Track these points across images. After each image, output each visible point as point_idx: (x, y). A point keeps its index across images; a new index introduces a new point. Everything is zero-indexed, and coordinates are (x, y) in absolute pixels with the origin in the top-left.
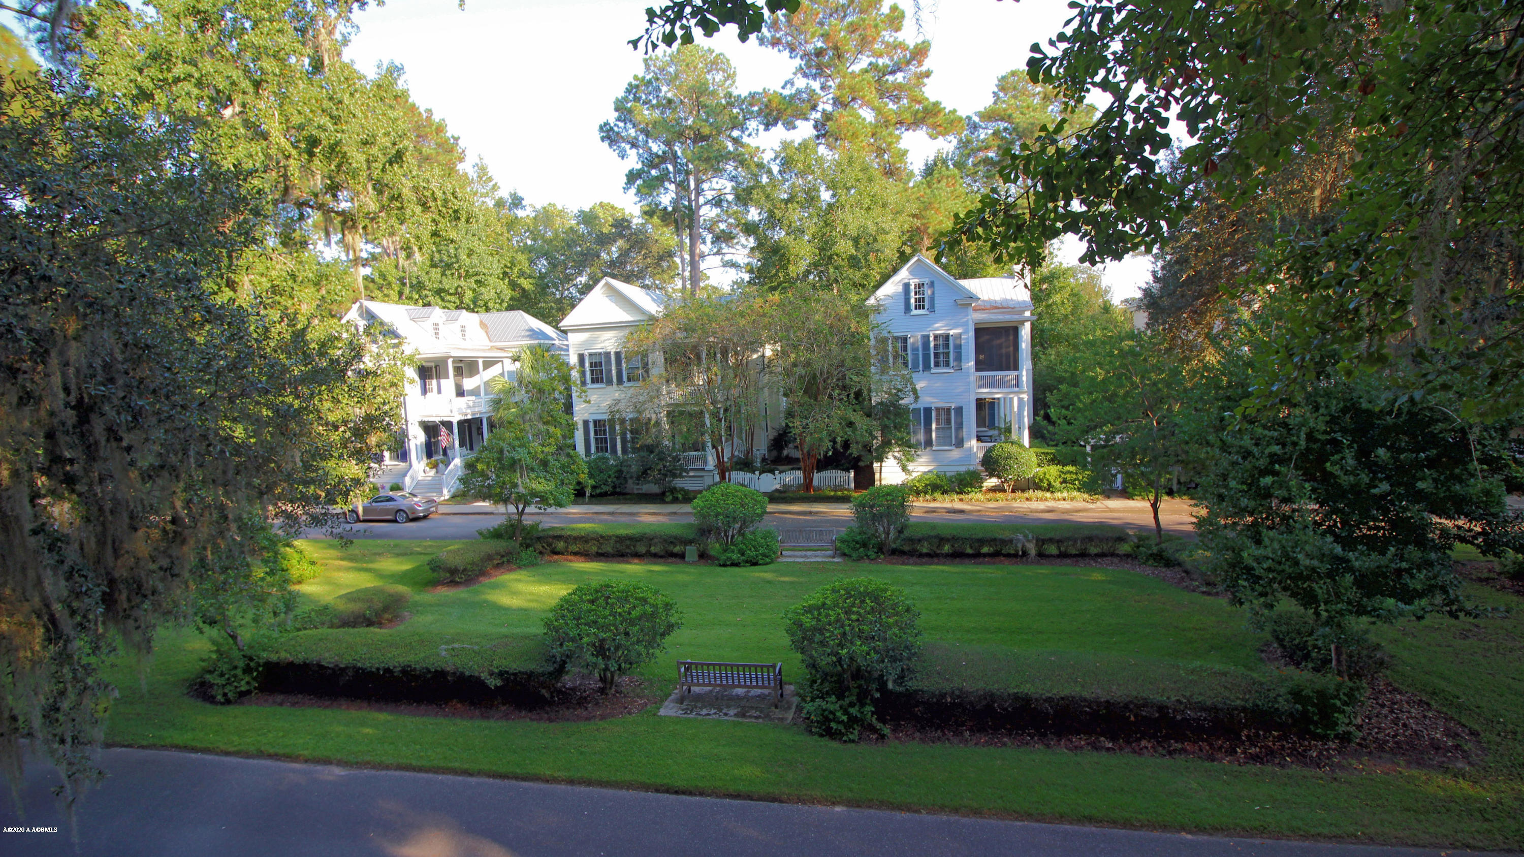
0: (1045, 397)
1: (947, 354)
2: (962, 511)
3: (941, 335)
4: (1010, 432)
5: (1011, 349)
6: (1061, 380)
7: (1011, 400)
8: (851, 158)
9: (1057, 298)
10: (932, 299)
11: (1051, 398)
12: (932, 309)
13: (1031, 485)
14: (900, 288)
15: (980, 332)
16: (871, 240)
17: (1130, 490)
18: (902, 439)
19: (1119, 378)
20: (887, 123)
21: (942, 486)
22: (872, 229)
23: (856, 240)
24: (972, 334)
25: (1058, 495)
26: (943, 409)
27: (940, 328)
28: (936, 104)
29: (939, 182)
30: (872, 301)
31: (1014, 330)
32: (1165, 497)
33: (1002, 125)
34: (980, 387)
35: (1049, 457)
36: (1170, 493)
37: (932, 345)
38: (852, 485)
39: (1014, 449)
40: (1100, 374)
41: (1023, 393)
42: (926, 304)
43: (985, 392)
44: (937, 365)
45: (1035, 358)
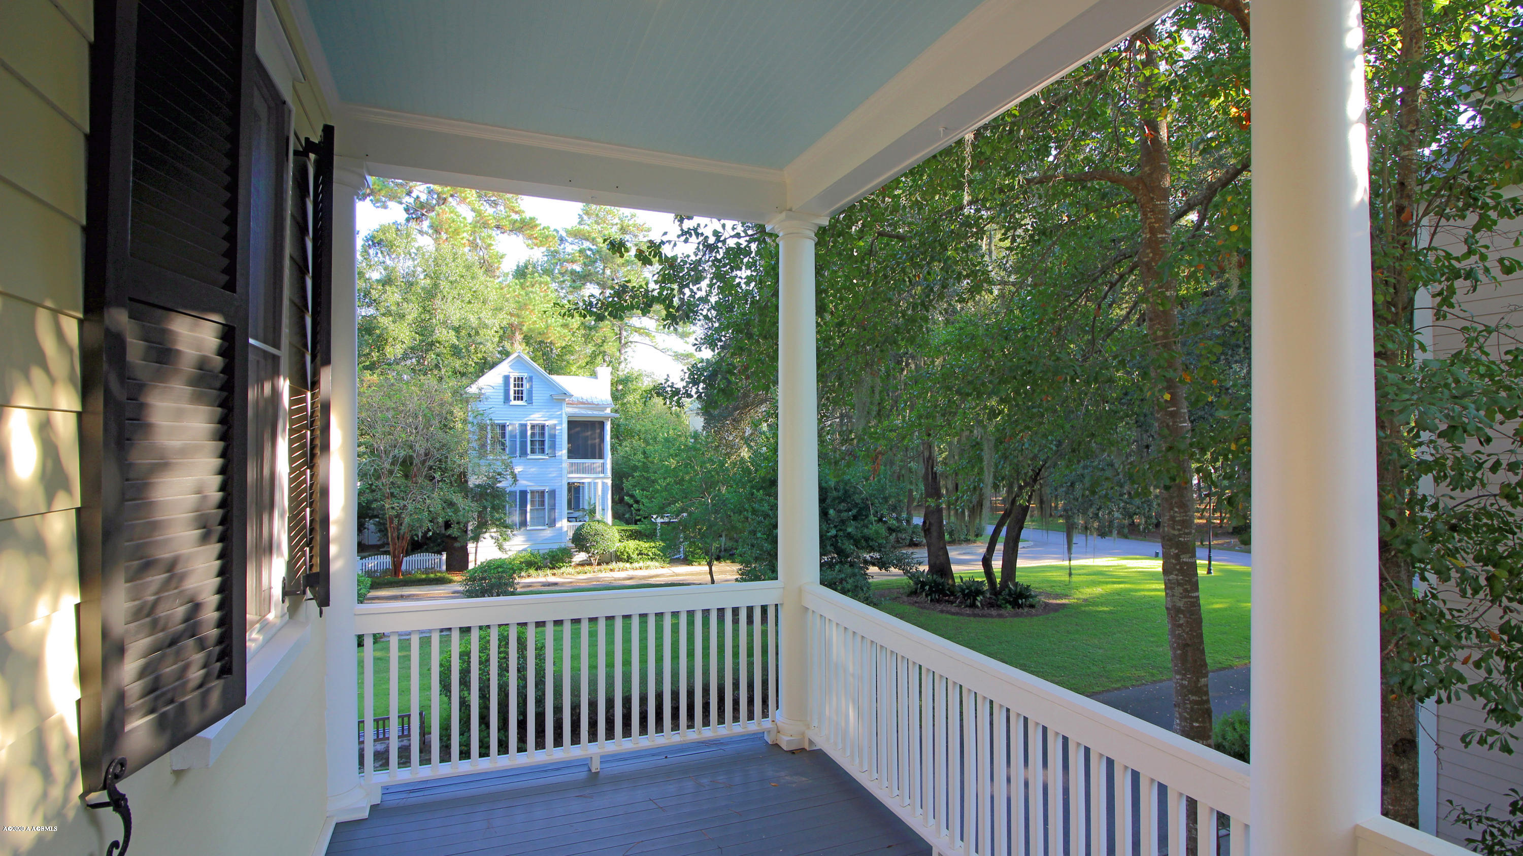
0: (623, 483)
1: (542, 443)
2: (556, 584)
3: (538, 425)
4: (595, 513)
5: (597, 441)
6: (635, 468)
7: (595, 484)
8: (455, 254)
9: (630, 398)
10: (530, 392)
11: (627, 484)
12: (530, 401)
13: (613, 558)
14: (500, 381)
15: (573, 424)
16: (473, 333)
17: (690, 558)
18: (499, 520)
19: (686, 467)
20: (485, 225)
21: (536, 563)
22: (473, 320)
23: (457, 330)
24: (565, 426)
25: (636, 565)
26: (538, 492)
27: (537, 418)
28: (532, 219)
29: (533, 286)
30: (473, 389)
31: (602, 424)
32: (715, 562)
33: (587, 244)
34: (571, 472)
35: (628, 534)
36: (718, 559)
37: (529, 433)
38: (444, 567)
39: (600, 527)
40: (673, 463)
41: (608, 478)
42: (525, 396)
43: (575, 477)
44: (533, 452)
45: (613, 449)
